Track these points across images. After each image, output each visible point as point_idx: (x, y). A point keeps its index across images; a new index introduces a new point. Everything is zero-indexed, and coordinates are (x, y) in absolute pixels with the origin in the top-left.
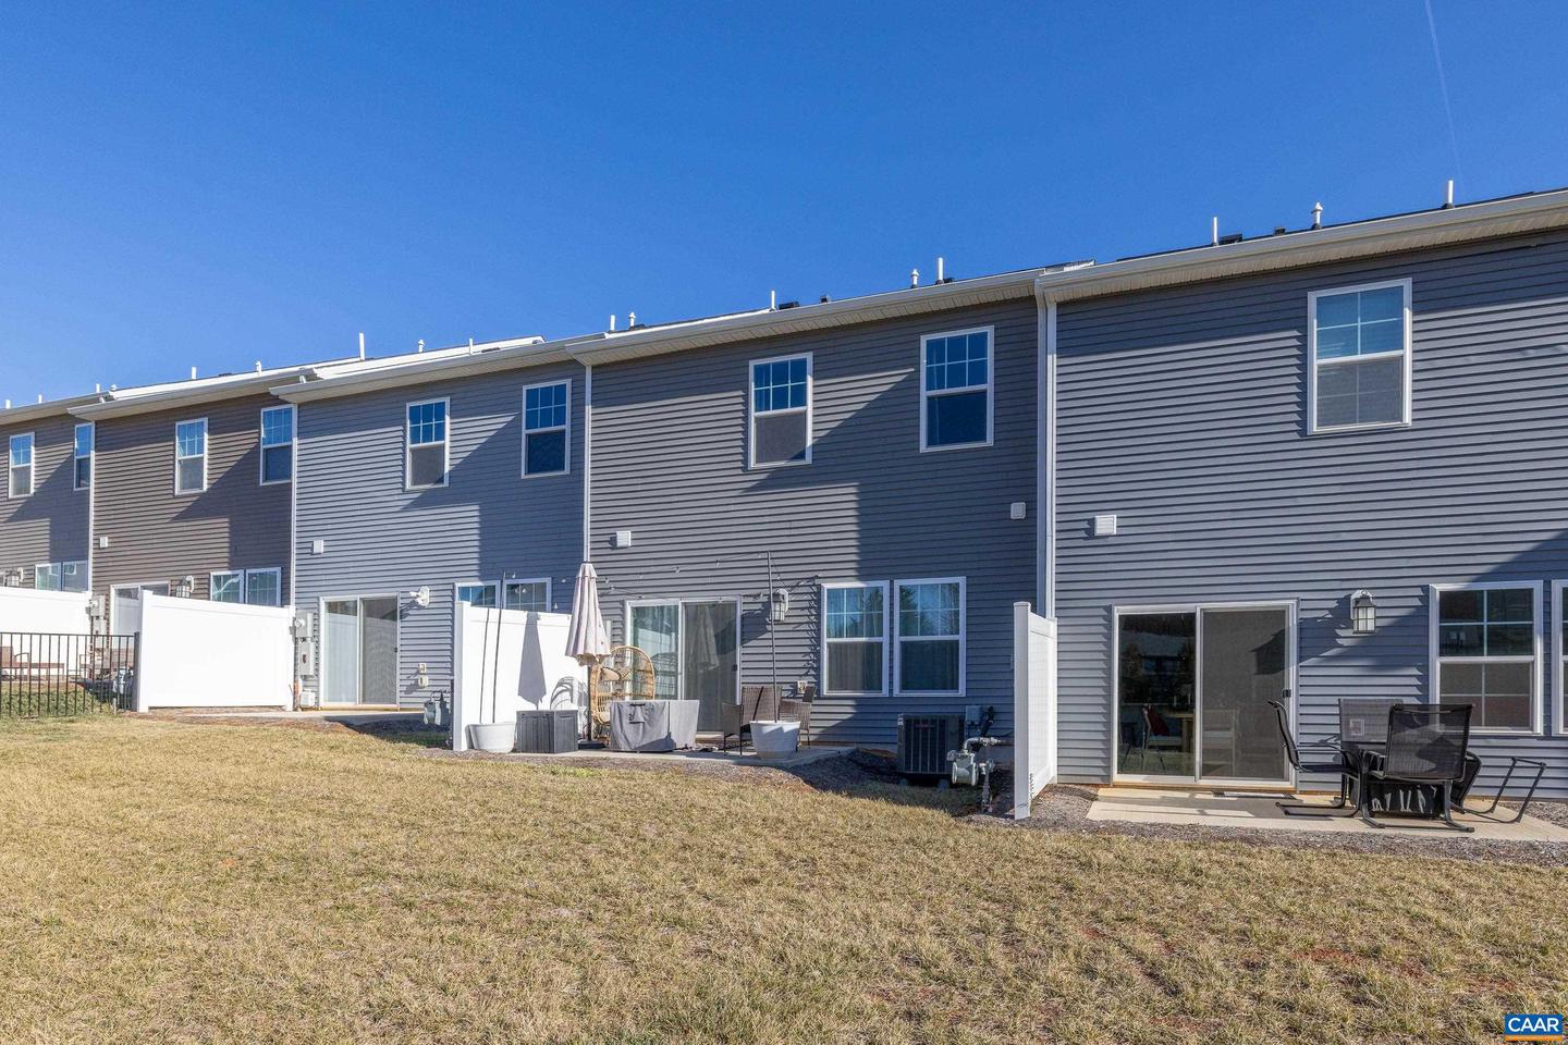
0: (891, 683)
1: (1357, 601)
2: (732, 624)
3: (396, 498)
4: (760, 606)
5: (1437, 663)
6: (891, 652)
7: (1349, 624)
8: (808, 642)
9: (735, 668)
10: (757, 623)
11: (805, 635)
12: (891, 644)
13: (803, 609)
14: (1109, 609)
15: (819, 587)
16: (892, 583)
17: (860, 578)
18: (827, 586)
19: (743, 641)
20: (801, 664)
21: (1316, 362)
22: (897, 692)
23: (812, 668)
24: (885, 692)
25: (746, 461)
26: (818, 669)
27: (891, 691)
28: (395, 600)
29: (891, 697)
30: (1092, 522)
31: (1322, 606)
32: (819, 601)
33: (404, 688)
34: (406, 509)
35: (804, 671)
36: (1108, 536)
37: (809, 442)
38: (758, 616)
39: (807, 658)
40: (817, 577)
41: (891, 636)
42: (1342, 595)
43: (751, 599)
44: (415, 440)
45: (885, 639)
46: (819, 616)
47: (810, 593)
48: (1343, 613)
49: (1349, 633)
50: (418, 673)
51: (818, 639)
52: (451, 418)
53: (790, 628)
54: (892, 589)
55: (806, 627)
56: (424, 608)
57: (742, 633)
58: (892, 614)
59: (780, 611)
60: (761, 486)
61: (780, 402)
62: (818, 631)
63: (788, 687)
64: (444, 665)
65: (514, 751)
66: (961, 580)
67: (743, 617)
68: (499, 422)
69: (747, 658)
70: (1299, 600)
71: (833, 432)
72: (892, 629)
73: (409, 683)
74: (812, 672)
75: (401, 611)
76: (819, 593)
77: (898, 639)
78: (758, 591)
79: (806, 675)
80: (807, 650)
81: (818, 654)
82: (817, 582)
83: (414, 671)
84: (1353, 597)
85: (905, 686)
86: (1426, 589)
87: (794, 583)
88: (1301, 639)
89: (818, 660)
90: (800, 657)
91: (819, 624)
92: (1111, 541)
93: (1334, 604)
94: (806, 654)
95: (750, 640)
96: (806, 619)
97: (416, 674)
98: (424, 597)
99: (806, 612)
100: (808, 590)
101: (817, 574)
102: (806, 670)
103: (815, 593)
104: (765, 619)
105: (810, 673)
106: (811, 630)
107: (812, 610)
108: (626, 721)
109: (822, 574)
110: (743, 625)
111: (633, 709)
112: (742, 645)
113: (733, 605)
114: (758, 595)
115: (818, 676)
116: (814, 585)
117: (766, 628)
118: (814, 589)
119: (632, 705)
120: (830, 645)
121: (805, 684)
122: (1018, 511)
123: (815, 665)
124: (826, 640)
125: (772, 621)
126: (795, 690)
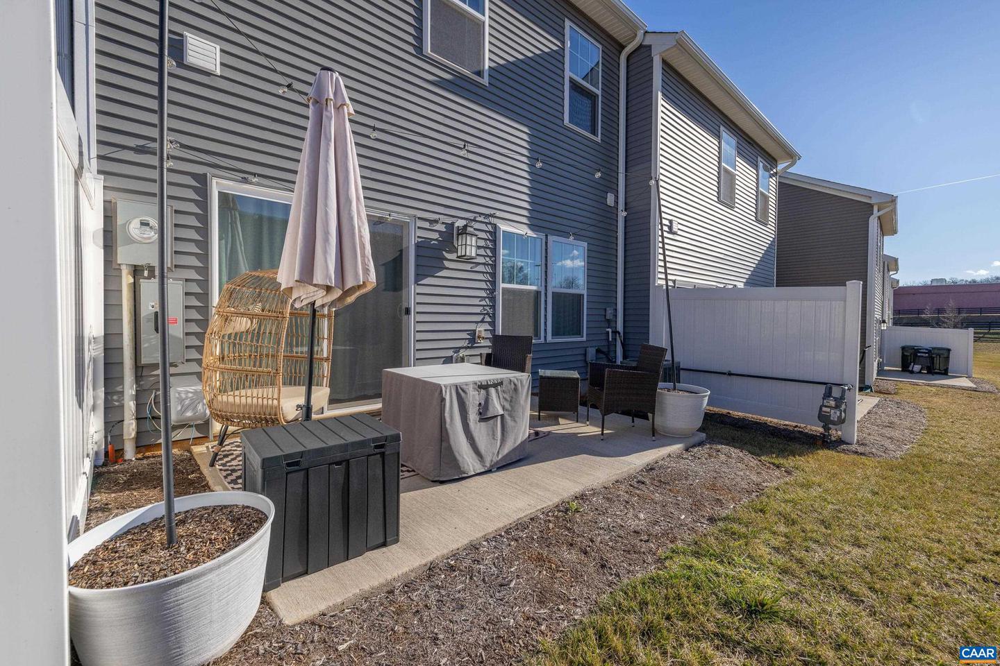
0: (546, 330)
4: (436, 236)
6: (546, 301)
8: (483, 285)
9: (407, 310)
11: (480, 277)
12: (546, 294)
13: (479, 247)
15: (495, 227)
16: (547, 237)
18: (503, 227)
19: (419, 277)
20: (478, 310)
22: (549, 339)
23: (488, 314)
24: (542, 339)
26: (493, 316)
27: (546, 337)
29: (546, 343)
32: (494, 241)
35: (479, 318)
36: (674, 234)
37: (487, 62)
38: (433, 248)
39: (483, 303)
40: (492, 216)
41: (546, 286)
43: (427, 225)
46: (494, 257)
47: (486, 231)
51: (494, 283)
53: (468, 267)
55: (482, 269)
57: (417, 266)
58: (546, 264)
59: (471, 246)
62: (494, 275)
63: (465, 335)
66: (585, 245)
67: (417, 245)
69: (420, 299)
72: (546, 280)
74: (488, 319)
76: (494, 233)
77: (550, 290)
78: (436, 217)
79: (482, 321)
80: (483, 294)
81: (493, 299)
82: (493, 220)
85: (555, 334)
87: (472, 216)
89: (493, 307)
90: (476, 301)
91: (494, 267)
92: (675, 237)
94: (483, 298)
95: (427, 276)
96: (482, 260)
99: (482, 252)
100: (483, 227)
101: (492, 212)
102: (482, 317)
103: (489, 232)
104: (444, 252)
105: (485, 320)
106: (487, 273)
107: (488, 251)
108: (473, 416)
109: (498, 214)
110: (417, 256)
111: (483, 392)
112: (416, 282)
113: (401, 226)
114: (436, 221)
115: (493, 324)
116: (490, 223)
117: (446, 264)
118: (490, 228)
119: (481, 386)
120: (504, 291)
121: (483, 332)
122: (611, 200)
123: (491, 311)
124: (501, 286)
125: (453, 257)
126: (473, 339)
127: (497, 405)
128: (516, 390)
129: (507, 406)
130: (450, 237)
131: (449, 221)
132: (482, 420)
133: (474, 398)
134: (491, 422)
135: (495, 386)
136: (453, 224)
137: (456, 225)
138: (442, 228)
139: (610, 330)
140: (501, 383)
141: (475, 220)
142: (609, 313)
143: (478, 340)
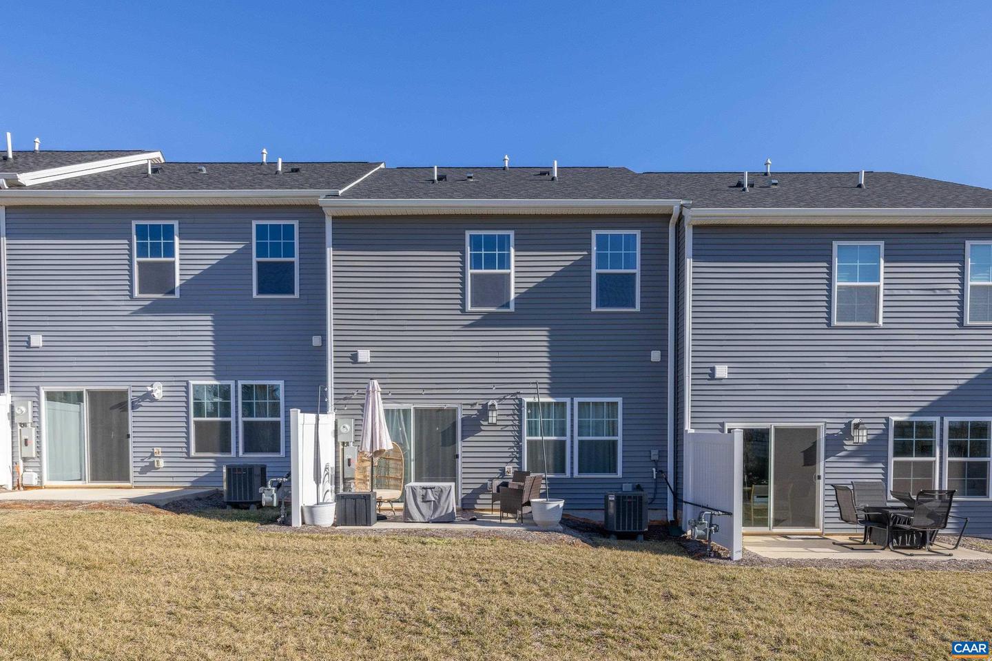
0: (572, 468)
1: (855, 425)
2: (454, 425)
3: (123, 303)
4: (476, 412)
5: (892, 460)
6: (572, 447)
7: (852, 438)
8: (512, 439)
9: (457, 456)
10: (473, 425)
11: (510, 434)
12: (572, 442)
13: (508, 415)
14: (722, 424)
15: (520, 400)
16: (572, 399)
17: (552, 395)
18: (527, 400)
19: (463, 437)
20: (508, 455)
21: (837, 284)
22: (576, 475)
23: (516, 457)
24: (568, 475)
25: (463, 304)
26: (520, 458)
27: (572, 473)
28: (125, 393)
29: (572, 478)
30: (713, 369)
31: (837, 427)
32: (520, 411)
33: (139, 469)
34: (135, 313)
35: (509, 460)
36: (722, 379)
37: (513, 296)
38: (474, 420)
39: (512, 450)
40: (519, 393)
41: (572, 437)
42: (847, 421)
43: (469, 407)
44: (142, 253)
45: (567, 438)
46: (520, 420)
47: (514, 404)
48: (847, 431)
49: (851, 443)
50: (153, 455)
51: (520, 437)
52: (180, 239)
53: (499, 428)
54: (572, 404)
55: (511, 428)
56: (156, 401)
57: (463, 431)
58: (572, 421)
59: (493, 417)
60: (476, 324)
61: (490, 263)
62: (520, 431)
63: (498, 471)
64: (180, 450)
65: (333, 525)
66: (619, 400)
67: (463, 420)
68: (228, 248)
69: (465, 449)
70: (826, 423)
71: (530, 291)
72: (572, 431)
73: (143, 464)
74: (515, 460)
75: (133, 403)
76: (520, 405)
77: (577, 438)
78: (475, 401)
79: (511, 462)
80: (512, 444)
81: (520, 448)
82: (518, 396)
83: (149, 454)
84: (853, 422)
85: (580, 472)
86: (887, 419)
87: (502, 396)
88: (826, 446)
89: (520, 452)
90: (506, 449)
91: (520, 426)
92: (724, 382)
93: (843, 426)
94: (512, 447)
95: (469, 436)
96: (511, 423)
97: (150, 457)
98: (158, 391)
99: (511, 418)
100: (512, 402)
101: (518, 390)
102: (511, 459)
103: (517, 404)
104: (481, 422)
105: (514, 461)
106: (515, 431)
107: (516, 417)
108: (419, 500)
109: (523, 391)
110: (463, 426)
111: (424, 491)
112: (462, 439)
113: (454, 411)
114: (475, 404)
115: (520, 463)
116: (517, 399)
117: (483, 428)
118: (517, 401)
119: (423, 488)
120: (529, 442)
121: (510, 469)
122: (655, 356)
123: (518, 455)
124: (526, 438)
125: (486, 423)
126: (503, 472)
127: (431, 497)
128: (442, 491)
129: (437, 497)
130: (484, 412)
131: (484, 402)
132: (423, 501)
133: (420, 492)
134: (428, 503)
135: (430, 488)
136: (487, 403)
137: (489, 404)
138: (480, 407)
139: (654, 470)
140: (434, 489)
141: (504, 398)
142: (655, 454)
143: (506, 474)
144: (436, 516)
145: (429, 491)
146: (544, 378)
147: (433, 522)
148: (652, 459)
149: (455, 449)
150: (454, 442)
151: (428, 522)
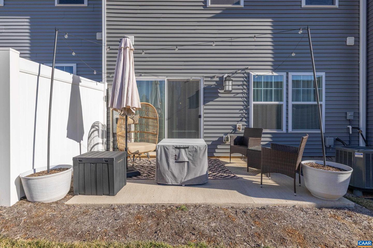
0: (287, 126)
2: (198, 93)
4: (214, 83)
6: (287, 110)
8: (242, 103)
9: (200, 117)
11: (240, 99)
12: (287, 106)
13: (239, 85)
15: (249, 74)
16: (287, 74)
17: (274, 70)
18: (253, 73)
19: (205, 102)
20: (238, 115)
22: (290, 130)
23: (244, 117)
24: (284, 131)
26: (248, 118)
27: (287, 130)
29: (287, 133)
32: (248, 81)
35: (240, 119)
38: (213, 88)
39: (242, 112)
40: (247, 69)
41: (287, 102)
43: (209, 79)
45: (284, 103)
46: (248, 89)
47: (243, 77)
51: (248, 102)
53: (232, 95)
54: (287, 77)
55: (241, 95)
57: (204, 97)
58: (287, 89)
59: (229, 86)
60: (215, 17)
62: (248, 98)
63: (231, 127)
66: (323, 74)
67: (204, 89)
69: (206, 111)
72: (287, 98)
74: (244, 119)
76: (248, 77)
77: (291, 103)
78: (214, 75)
79: (241, 121)
80: (242, 107)
81: (248, 110)
82: (247, 71)
85: (294, 128)
87: (234, 71)
89: (248, 114)
90: (238, 111)
91: (248, 94)
94: (242, 109)
95: (209, 101)
96: (241, 91)
99: (241, 87)
100: (242, 75)
101: (247, 67)
102: (241, 118)
103: (246, 77)
104: (219, 90)
105: (243, 120)
106: (244, 97)
107: (244, 86)
108: (172, 160)
109: (250, 67)
110: (204, 93)
111: (178, 150)
112: (204, 104)
113: (198, 82)
114: (214, 77)
115: (248, 122)
116: (245, 73)
117: (220, 95)
118: (246, 75)
119: (176, 148)
120: (255, 105)
121: (241, 126)
122: (350, 41)
123: (246, 116)
124: (253, 103)
125: (222, 91)
126: (235, 129)
127: (184, 156)
128: (196, 151)
129: (191, 158)
130: (221, 83)
131: (221, 75)
132: (176, 162)
133: (172, 153)
134: (182, 164)
135: (184, 148)
136: (223, 77)
137: (224, 77)
138: (218, 79)
139: (350, 127)
140: (188, 148)
141: (236, 73)
142: (350, 115)
143: (238, 130)
144: (189, 178)
145: (183, 151)
146: (269, 58)
147: (186, 185)
148: (348, 118)
149: (198, 111)
150: (197, 105)
151: (181, 185)
